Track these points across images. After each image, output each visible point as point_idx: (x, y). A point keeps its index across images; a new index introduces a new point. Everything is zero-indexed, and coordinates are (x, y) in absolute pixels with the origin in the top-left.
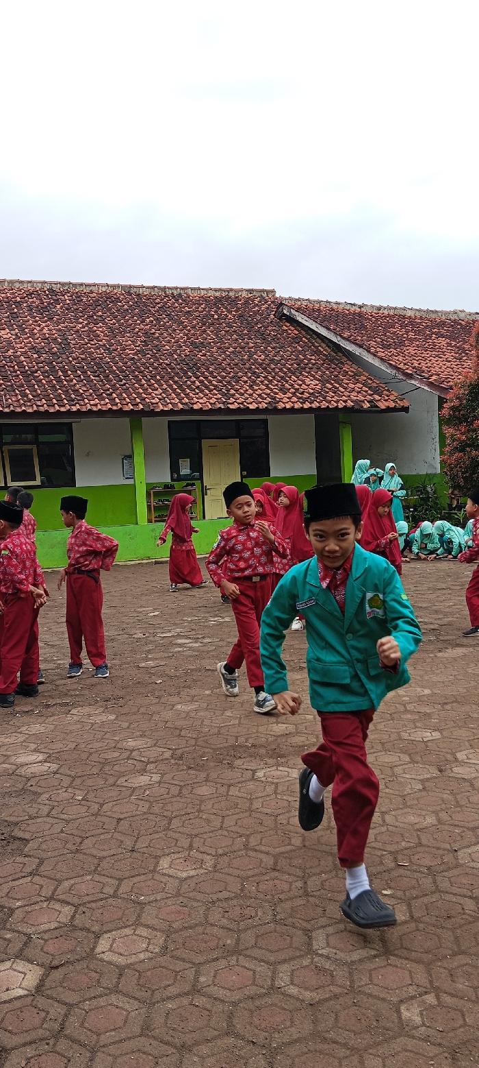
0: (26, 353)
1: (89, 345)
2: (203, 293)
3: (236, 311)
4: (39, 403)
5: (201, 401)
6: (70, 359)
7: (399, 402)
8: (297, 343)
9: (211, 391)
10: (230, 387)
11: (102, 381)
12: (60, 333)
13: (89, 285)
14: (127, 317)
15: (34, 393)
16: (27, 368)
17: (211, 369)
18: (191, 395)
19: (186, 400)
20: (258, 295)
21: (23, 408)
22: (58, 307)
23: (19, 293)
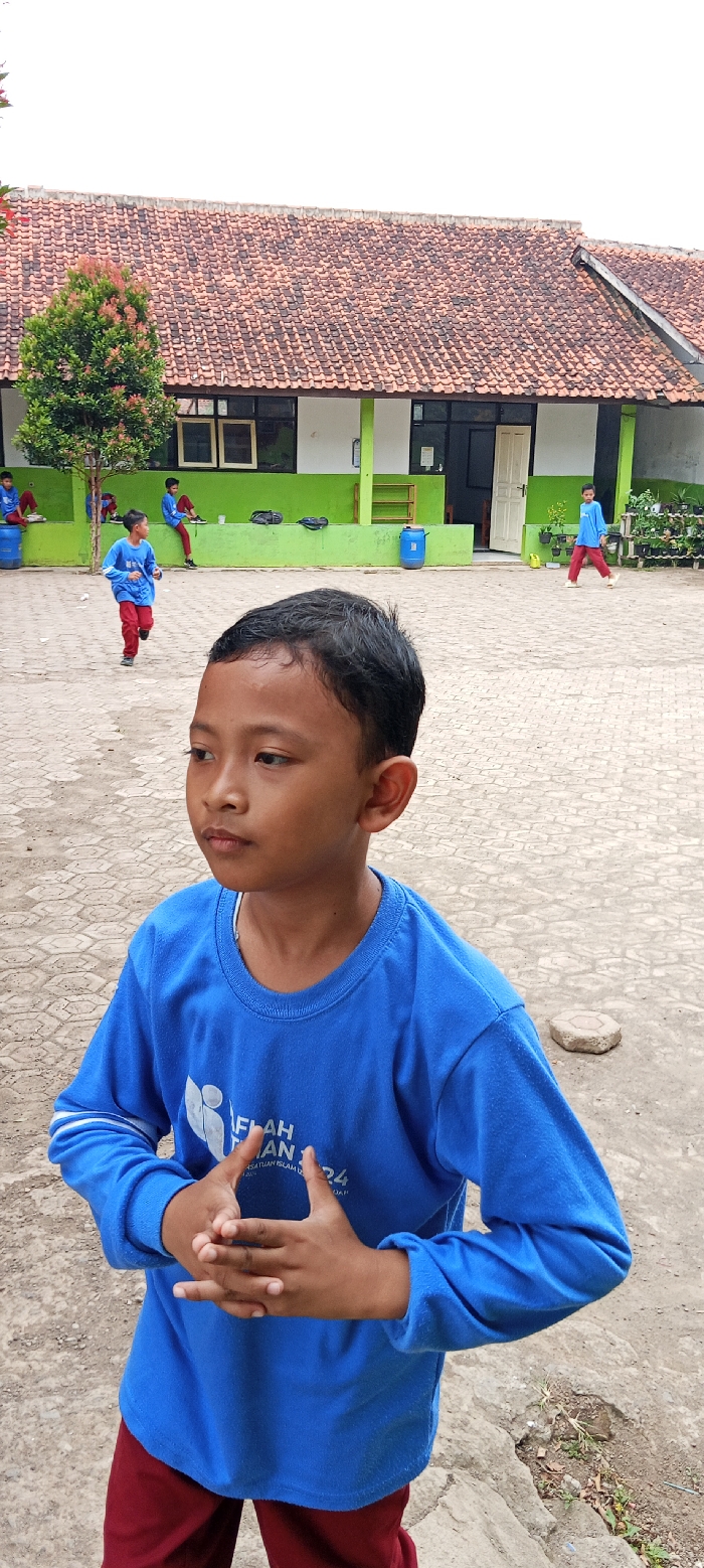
0: (250, 307)
1: (326, 299)
2: (485, 222)
3: (522, 253)
4: (257, 376)
5: (444, 381)
6: (301, 317)
7: (696, 394)
8: (590, 302)
9: (460, 368)
10: (485, 363)
11: (333, 349)
12: (294, 281)
13: (339, 211)
14: (379, 259)
15: (253, 363)
16: (250, 329)
17: (468, 337)
18: (435, 372)
19: (426, 380)
20: (558, 227)
21: (239, 383)
22: (297, 241)
23: (253, 221)
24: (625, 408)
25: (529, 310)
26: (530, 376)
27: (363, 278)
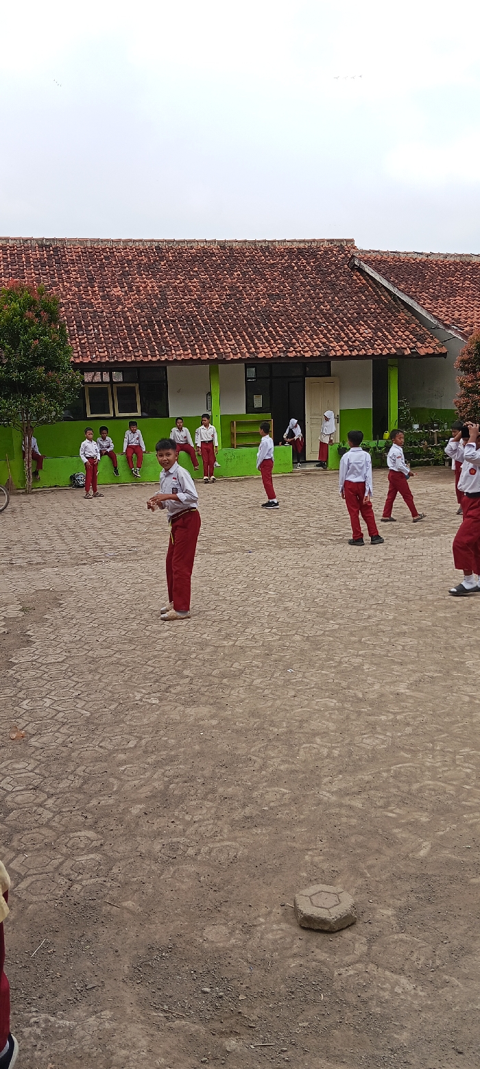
0: (130, 309)
1: (183, 300)
2: (288, 244)
3: (315, 262)
4: (136, 354)
5: (264, 350)
6: (166, 313)
7: (438, 349)
8: (362, 292)
9: (275, 341)
10: (292, 337)
11: (188, 333)
12: (160, 289)
13: (190, 242)
15: (134, 345)
16: (131, 323)
17: (280, 320)
18: (258, 344)
19: (253, 350)
20: (337, 244)
21: (124, 359)
22: (162, 263)
24: (390, 361)
25: (321, 300)
26: (324, 343)
27: (208, 285)
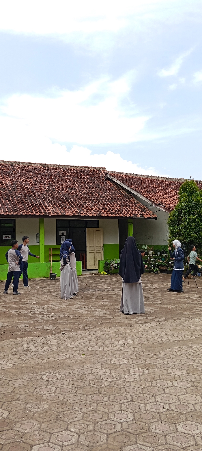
1: (25, 188)
2: (75, 168)
3: (88, 176)
5: (69, 212)
6: (16, 193)
7: (152, 215)
8: (112, 189)
9: (74, 208)
10: (82, 207)
11: (28, 203)
12: (13, 182)
13: (28, 163)
14: (42, 177)
17: (75, 199)
18: (65, 209)
19: (63, 212)
20: (98, 169)
22: (14, 171)
24: (129, 220)
25: (93, 192)
26: (98, 210)
27: (37, 182)
